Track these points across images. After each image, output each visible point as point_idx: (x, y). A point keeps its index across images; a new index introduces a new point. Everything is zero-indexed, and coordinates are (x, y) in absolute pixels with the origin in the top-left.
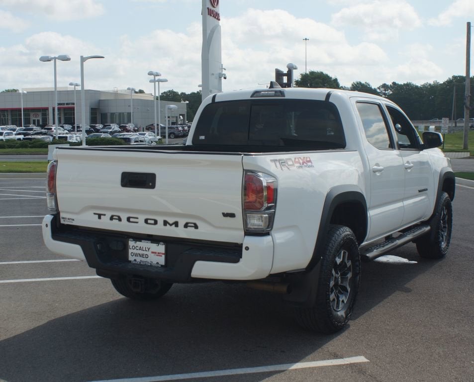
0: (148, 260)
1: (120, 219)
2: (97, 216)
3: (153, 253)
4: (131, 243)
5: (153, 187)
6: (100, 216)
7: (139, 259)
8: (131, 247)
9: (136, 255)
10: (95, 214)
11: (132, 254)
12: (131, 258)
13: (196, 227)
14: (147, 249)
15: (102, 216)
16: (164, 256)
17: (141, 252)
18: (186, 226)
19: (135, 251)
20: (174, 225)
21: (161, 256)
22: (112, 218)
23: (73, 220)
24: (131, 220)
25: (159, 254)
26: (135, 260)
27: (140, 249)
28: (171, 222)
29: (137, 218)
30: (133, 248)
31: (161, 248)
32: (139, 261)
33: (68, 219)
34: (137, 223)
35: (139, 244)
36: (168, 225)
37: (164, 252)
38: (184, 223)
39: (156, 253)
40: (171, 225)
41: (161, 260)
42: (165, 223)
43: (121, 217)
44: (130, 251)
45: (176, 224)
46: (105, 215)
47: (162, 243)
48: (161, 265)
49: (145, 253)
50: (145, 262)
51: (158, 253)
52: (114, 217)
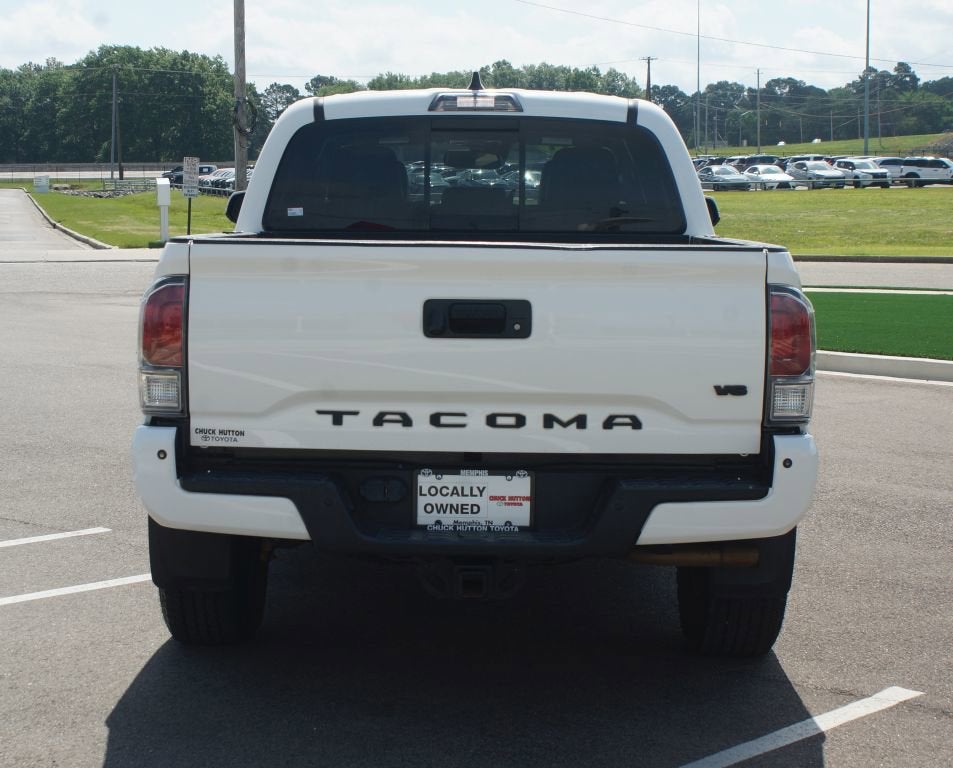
0: (481, 518)
1: (406, 421)
2: (330, 418)
3: (493, 498)
4: (425, 481)
5: (525, 332)
6: (337, 418)
7: (448, 519)
8: (425, 491)
9: (441, 509)
10: (320, 412)
11: (429, 508)
12: (423, 518)
13: (636, 424)
14: (476, 492)
15: (346, 418)
16: (527, 505)
17: (456, 500)
18: (609, 424)
19: (439, 500)
20: (574, 425)
21: (521, 504)
22: (379, 420)
23: (242, 433)
24: (444, 420)
25: (514, 501)
26: (438, 522)
27: (455, 491)
28: (565, 417)
29: (463, 415)
30: (433, 491)
31: (521, 485)
32: (452, 523)
33: (221, 432)
34: (463, 426)
35: (450, 480)
36: (556, 425)
37: (527, 493)
38: (604, 417)
39: (504, 498)
40: (565, 425)
41: (522, 515)
42: (549, 421)
43: (411, 415)
44: (422, 501)
45: (581, 421)
46: (355, 413)
47: (522, 472)
48: (522, 529)
49: (470, 500)
50: (469, 524)
51: (511, 498)
52: (388, 417)
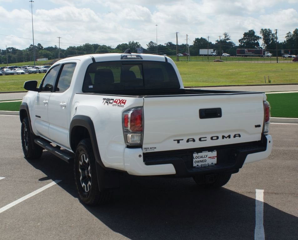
0: (206, 163)
1: (194, 140)
2: (177, 141)
3: (209, 158)
4: (195, 155)
5: (220, 116)
6: (178, 141)
7: (200, 164)
8: (195, 158)
9: (198, 162)
11: (196, 162)
12: (195, 165)
13: (240, 136)
14: (205, 156)
15: (180, 141)
16: (216, 158)
17: (201, 159)
18: (235, 136)
19: (198, 160)
20: (228, 138)
21: (215, 158)
22: (188, 141)
23: (156, 148)
24: (202, 139)
25: (213, 158)
26: (198, 165)
27: (201, 157)
28: (226, 136)
29: (206, 138)
30: (196, 158)
31: (215, 154)
32: (200, 165)
33: (150, 148)
34: (206, 140)
35: (200, 154)
36: (225, 138)
37: (216, 156)
39: (211, 157)
40: (226, 138)
41: (215, 161)
42: (223, 137)
43: (195, 139)
44: (194, 160)
45: (229, 136)
46: (183, 140)
47: (215, 150)
48: (215, 164)
49: (204, 159)
50: (204, 165)
51: (213, 157)
52: (190, 140)
